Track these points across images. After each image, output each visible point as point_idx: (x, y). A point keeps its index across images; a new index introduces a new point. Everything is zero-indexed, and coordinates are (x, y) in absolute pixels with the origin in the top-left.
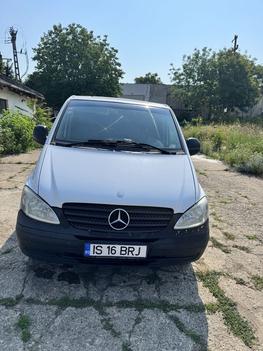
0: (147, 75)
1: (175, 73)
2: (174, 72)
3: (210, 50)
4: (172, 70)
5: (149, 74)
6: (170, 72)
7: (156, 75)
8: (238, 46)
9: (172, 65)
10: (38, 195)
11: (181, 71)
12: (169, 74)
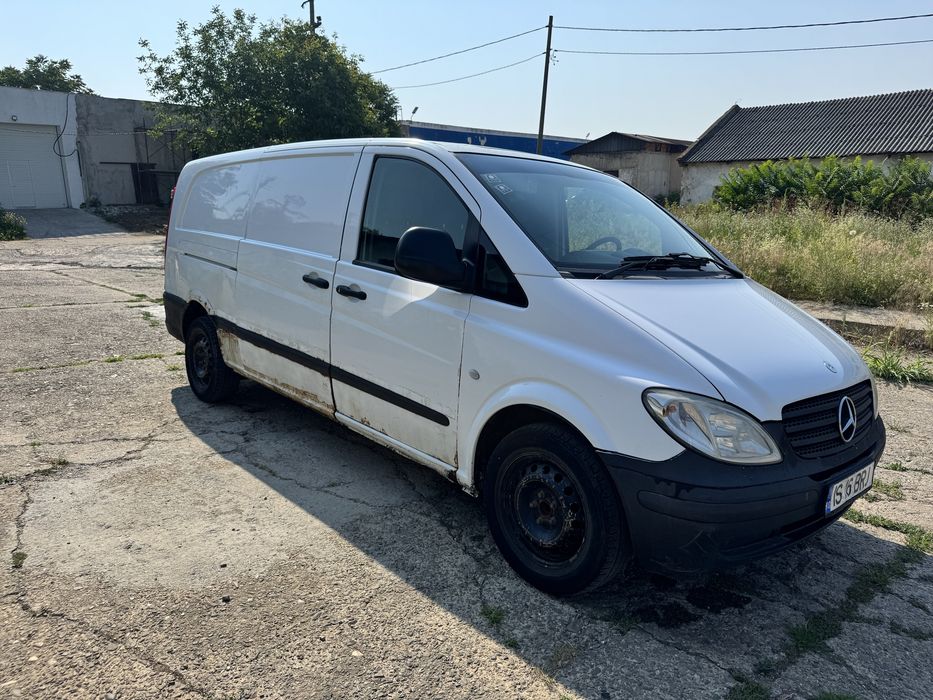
0: (30, 62)
1: (160, 71)
2: (156, 65)
3: (253, 19)
4: (148, 61)
5: (40, 59)
6: (142, 65)
7: (65, 65)
8: (319, 18)
9: (145, 44)
10: (725, 401)
11: (176, 66)
12: (142, 71)
